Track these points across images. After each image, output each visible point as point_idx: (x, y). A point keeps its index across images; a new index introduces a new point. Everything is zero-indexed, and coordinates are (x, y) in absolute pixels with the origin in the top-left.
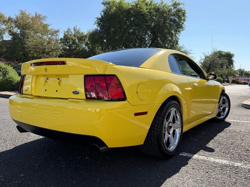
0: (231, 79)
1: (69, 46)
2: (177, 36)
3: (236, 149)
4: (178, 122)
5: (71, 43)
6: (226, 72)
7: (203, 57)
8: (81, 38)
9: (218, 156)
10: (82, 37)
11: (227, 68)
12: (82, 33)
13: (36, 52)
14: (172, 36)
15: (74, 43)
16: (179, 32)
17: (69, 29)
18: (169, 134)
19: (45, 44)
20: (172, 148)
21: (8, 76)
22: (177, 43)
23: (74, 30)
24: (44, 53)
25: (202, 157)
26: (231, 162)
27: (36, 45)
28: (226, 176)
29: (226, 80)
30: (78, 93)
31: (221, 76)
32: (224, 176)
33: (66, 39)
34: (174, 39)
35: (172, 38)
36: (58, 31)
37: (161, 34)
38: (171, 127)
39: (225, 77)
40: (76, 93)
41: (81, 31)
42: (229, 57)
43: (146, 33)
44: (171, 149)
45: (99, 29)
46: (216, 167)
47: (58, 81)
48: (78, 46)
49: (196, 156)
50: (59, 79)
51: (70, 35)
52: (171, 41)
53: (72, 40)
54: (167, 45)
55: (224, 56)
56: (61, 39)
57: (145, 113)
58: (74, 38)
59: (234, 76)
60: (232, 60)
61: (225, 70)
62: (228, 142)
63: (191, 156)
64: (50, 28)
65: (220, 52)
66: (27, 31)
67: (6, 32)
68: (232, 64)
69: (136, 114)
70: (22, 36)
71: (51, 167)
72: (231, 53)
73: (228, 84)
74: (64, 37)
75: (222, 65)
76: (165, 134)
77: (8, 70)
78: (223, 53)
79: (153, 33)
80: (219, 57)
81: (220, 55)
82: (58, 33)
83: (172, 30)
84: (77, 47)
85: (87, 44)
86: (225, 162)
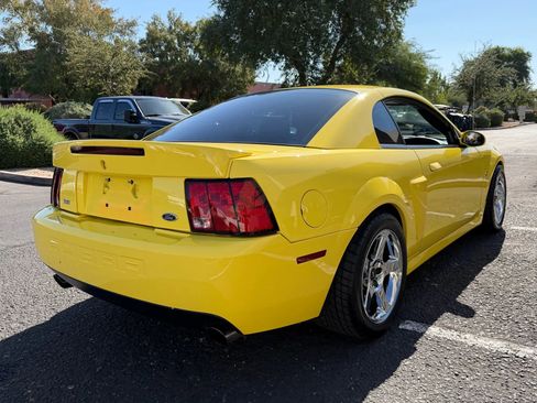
0: (522, 111)
1: (159, 56)
2: (399, 20)
3: (525, 307)
4: (396, 258)
5: (163, 48)
6: (512, 97)
7: (460, 65)
8: (186, 37)
9: (483, 329)
10: (187, 33)
11: (515, 85)
12: (187, 25)
13: (89, 76)
14: (387, 20)
15: (170, 47)
16: (403, 9)
17: (156, 18)
18: (376, 286)
19: (108, 57)
20: (382, 315)
21: (34, 136)
22: (399, 36)
23: (170, 19)
24: (106, 77)
25: (447, 334)
26: (512, 345)
27: (89, 62)
28: (497, 386)
29: (512, 112)
30: (174, 218)
31: (501, 104)
32: (494, 384)
33: (152, 40)
34: (393, 28)
35: (388, 26)
36: (133, 24)
37: (364, 18)
38: (379, 270)
39: (509, 106)
40: (170, 217)
41: (184, 21)
42: (519, 61)
43: (329, 17)
44: (379, 316)
45: (222, 14)
46: (477, 360)
47: (131, 186)
48: (178, 54)
49: (433, 331)
50: (132, 182)
51: (161, 31)
52: (385, 32)
53: (165, 40)
54: (376, 42)
55: (509, 59)
56: (142, 42)
57: (322, 254)
58: (169, 37)
59: (531, 104)
60: (527, 67)
61: (509, 92)
62: (508, 289)
63: (424, 329)
64: (115, 17)
65: (498, 50)
66: (67, 31)
67: (23, 32)
68: (527, 76)
69: (301, 260)
70: (56, 39)
71: (129, 365)
72: (525, 52)
73: (517, 123)
74: (148, 35)
75: (502, 83)
76: (366, 288)
77: (33, 123)
78: (506, 52)
79: (345, 15)
80: (496, 62)
81: (498, 57)
82: (134, 29)
83: (387, 6)
84: (177, 56)
85: (197, 50)
86: (497, 345)
